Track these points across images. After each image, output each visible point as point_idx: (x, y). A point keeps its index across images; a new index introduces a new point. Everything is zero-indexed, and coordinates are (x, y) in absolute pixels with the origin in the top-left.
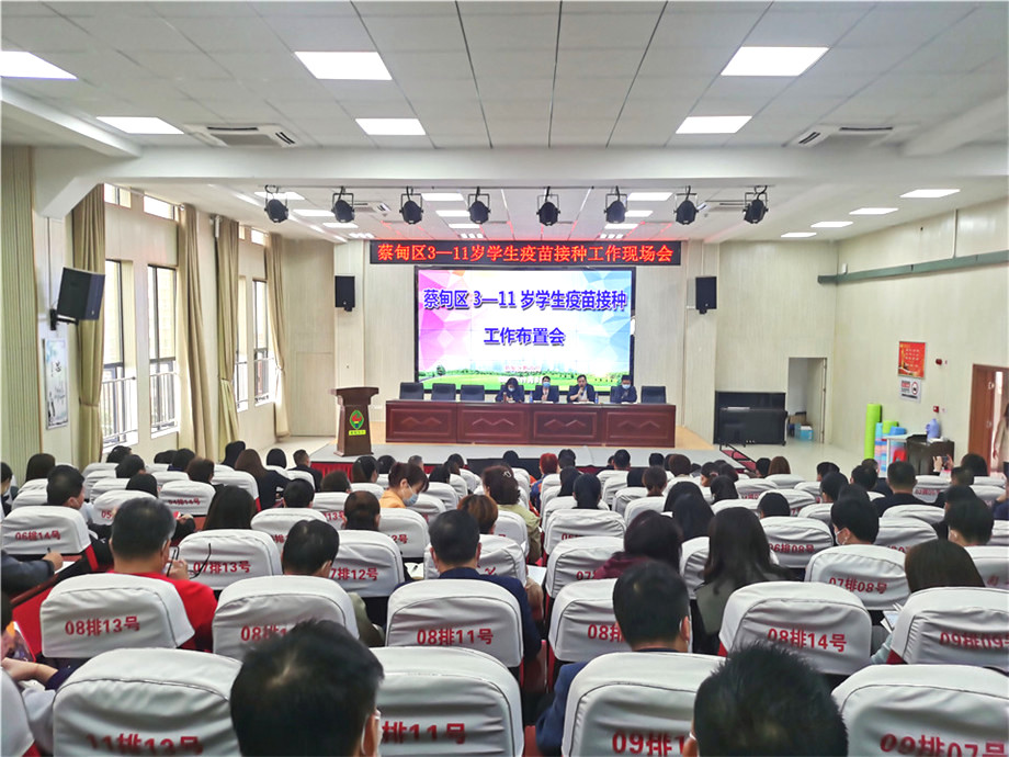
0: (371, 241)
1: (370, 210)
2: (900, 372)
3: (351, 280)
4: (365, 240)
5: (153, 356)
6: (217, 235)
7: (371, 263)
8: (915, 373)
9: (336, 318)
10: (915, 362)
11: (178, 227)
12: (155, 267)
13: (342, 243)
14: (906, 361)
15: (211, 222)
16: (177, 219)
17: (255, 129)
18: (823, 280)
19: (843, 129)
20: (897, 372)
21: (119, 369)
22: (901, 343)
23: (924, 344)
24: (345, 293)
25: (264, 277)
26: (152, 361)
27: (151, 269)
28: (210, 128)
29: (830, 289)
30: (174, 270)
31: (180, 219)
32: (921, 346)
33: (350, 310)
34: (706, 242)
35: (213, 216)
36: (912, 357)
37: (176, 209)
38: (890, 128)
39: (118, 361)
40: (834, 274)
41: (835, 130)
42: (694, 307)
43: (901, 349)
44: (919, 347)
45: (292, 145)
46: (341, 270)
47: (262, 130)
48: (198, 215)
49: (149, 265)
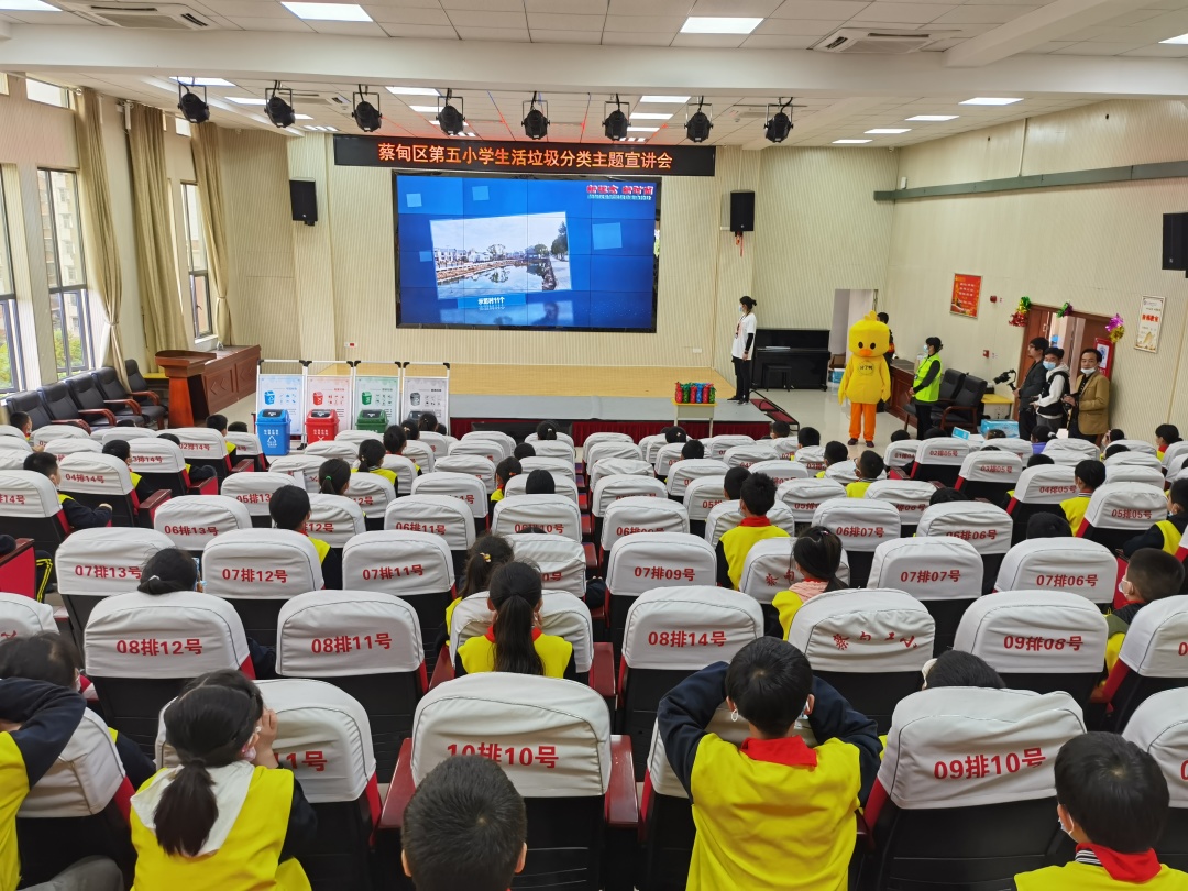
0: (335, 135)
1: (323, 101)
2: (953, 309)
3: (310, 186)
4: (327, 134)
5: (54, 285)
6: (129, 127)
7: (337, 163)
8: (968, 311)
9: (295, 234)
10: (970, 299)
11: (75, 117)
12: (48, 170)
13: (296, 137)
14: (960, 297)
15: (119, 109)
16: (73, 107)
17: (153, 9)
18: (880, 196)
19: (872, 35)
20: (949, 308)
21: (11, 302)
22: (957, 275)
23: (979, 278)
24: (304, 202)
25: (193, 179)
26: (52, 291)
27: (42, 173)
28: (93, 7)
29: (886, 207)
30: (73, 172)
31: (77, 105)
32: (976, 280)
33: (312, 224)
34: (744, 148)
35: (121, 101)
36: (966, 293)
37: (71, 93)
38: (927, 36)
39: (9, 292)
40: (892, 189)
41: (863, 36)
42: (729, 228)
43: (955, 282)
44: (975, 281)
45: (204, 28)
46: (299, 172)
47: (162, 11)
48: (100, 99)
49: (40, 168)
